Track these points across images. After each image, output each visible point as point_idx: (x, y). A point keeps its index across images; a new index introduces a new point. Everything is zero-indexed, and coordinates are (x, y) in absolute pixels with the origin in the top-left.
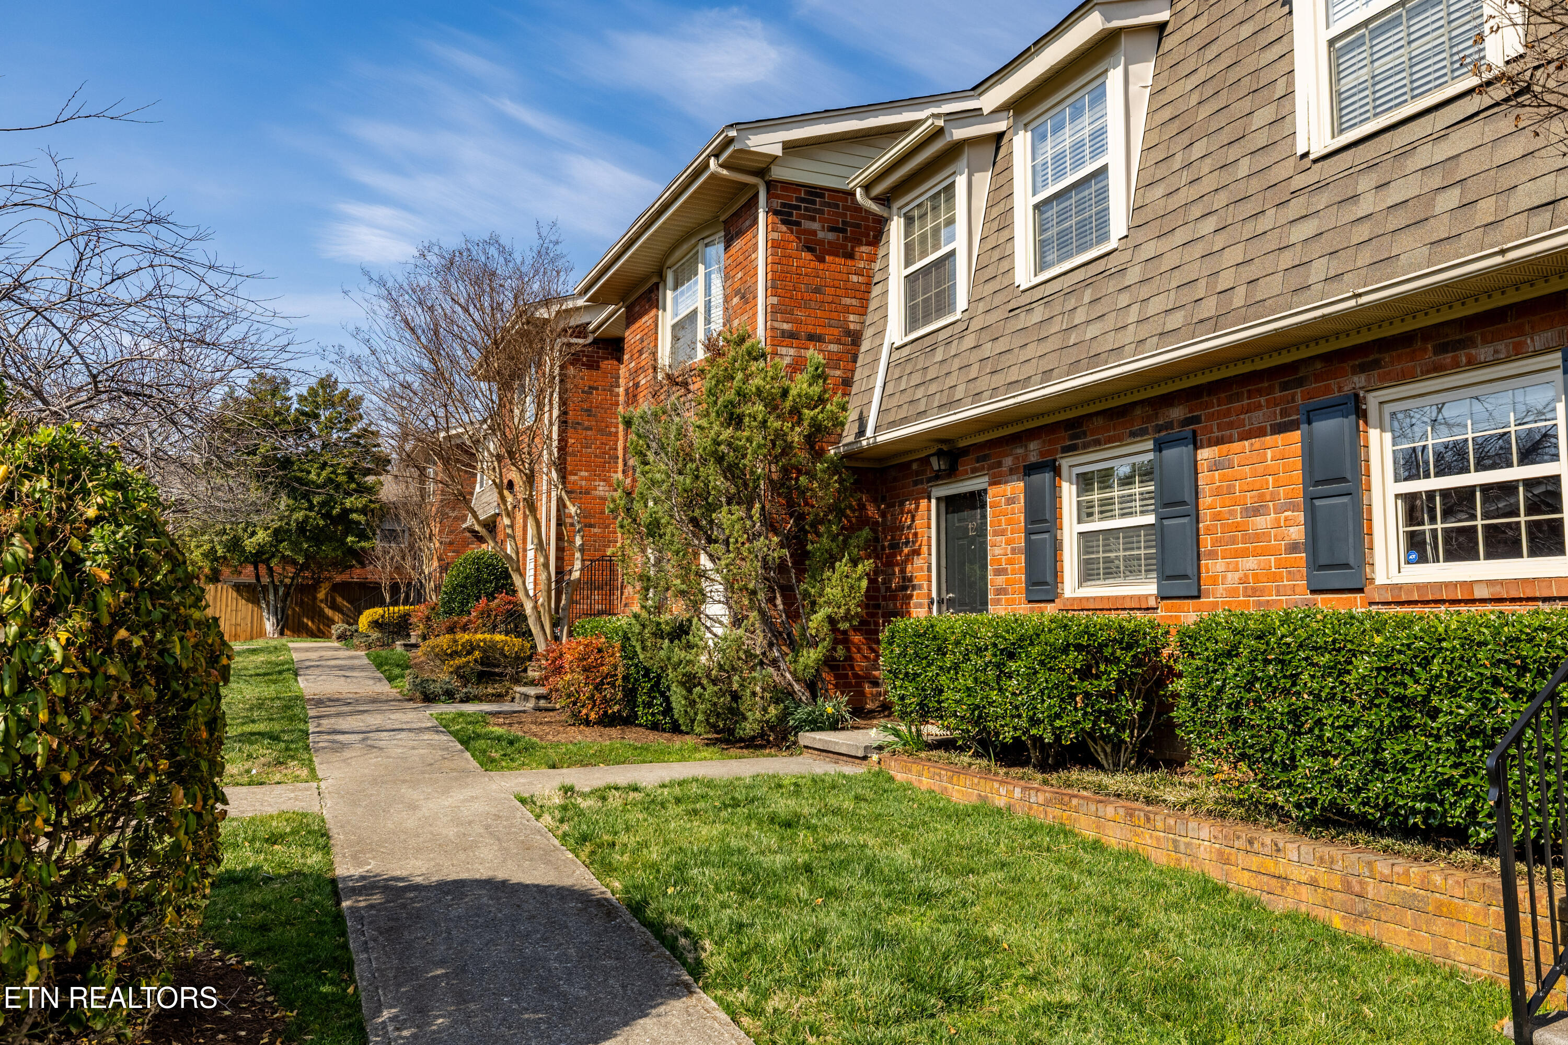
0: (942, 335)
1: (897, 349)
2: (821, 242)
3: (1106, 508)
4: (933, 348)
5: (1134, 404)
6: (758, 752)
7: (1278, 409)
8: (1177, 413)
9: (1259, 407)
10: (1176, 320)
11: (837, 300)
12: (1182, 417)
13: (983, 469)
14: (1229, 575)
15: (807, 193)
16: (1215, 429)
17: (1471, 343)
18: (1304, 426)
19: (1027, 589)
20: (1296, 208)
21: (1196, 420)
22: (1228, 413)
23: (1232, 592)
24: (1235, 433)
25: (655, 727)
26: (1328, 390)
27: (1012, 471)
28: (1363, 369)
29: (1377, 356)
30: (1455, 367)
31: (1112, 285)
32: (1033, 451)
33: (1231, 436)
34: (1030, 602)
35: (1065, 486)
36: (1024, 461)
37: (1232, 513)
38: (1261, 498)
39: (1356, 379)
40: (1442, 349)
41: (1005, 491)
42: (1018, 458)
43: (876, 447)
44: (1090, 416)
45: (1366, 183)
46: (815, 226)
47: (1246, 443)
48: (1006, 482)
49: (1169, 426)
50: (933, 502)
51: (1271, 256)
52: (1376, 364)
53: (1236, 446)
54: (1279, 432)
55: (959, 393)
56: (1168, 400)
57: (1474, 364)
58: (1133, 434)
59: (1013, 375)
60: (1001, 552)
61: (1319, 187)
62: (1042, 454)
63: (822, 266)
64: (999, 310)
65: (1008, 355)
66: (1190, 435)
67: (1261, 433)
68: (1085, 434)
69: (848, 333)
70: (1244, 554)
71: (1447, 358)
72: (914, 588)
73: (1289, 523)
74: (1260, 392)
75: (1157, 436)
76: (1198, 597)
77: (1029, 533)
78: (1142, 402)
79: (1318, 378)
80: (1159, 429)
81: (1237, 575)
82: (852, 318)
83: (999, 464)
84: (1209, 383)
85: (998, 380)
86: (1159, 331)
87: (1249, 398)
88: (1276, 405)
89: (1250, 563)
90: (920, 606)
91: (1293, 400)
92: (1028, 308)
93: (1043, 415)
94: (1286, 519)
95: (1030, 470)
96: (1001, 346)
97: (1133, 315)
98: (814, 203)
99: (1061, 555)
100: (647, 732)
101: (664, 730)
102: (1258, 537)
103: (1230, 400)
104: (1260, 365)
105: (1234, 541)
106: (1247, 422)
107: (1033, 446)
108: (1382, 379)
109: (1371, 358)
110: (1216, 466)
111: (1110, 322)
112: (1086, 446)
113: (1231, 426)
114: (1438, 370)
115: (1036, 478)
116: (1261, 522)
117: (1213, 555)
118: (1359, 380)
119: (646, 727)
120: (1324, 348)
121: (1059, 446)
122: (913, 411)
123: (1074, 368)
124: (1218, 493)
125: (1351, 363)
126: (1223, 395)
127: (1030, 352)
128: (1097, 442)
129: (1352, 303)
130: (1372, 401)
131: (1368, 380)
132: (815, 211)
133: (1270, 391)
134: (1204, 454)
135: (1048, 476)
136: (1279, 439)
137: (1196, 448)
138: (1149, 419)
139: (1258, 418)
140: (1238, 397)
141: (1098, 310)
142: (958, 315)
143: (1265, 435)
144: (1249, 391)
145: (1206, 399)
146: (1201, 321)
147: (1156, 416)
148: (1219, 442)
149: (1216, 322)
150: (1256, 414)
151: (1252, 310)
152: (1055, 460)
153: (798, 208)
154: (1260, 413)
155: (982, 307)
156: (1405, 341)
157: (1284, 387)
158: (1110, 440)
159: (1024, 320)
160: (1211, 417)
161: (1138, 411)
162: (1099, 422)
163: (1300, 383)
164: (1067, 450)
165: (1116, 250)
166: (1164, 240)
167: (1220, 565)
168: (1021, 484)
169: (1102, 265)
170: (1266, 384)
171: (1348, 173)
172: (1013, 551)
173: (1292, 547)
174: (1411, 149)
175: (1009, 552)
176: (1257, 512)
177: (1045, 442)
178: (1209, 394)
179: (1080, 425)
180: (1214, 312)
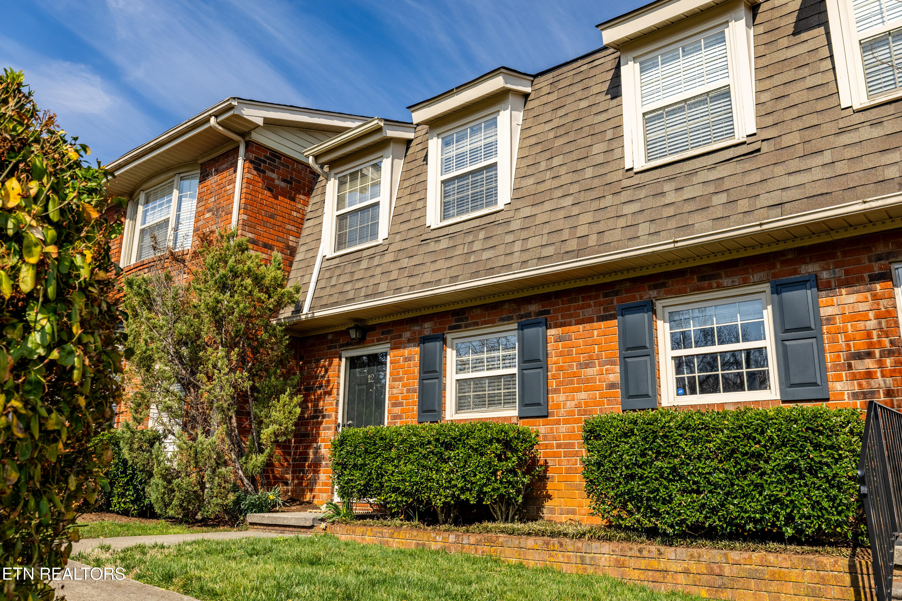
0: (365, 253)
1: (328, 260)
2: (277, 187)
3: (477, 365)
4: (359, 261)
5: (504, 302)
6: (214, 529)
7: (602, 308)
8: (533, 308)
9: (589, 306)
10: (549, 250)
11: (283, 225)
12: (537, 311)
13: (387, 339)
14: (568, 403)
15: (270, 154)
16: (560, 318)
17: (718, 276)
18: (620, 318)
19: (419, 415)
20: (625, 196)
21: (548, 312)
22: (569, 309)
23: (570, 413)
24: (573, 320)
25: (126, 513)
26: (634, 298)
27: (409, 341)
28: (656, 287)
29: (664, 281)
30: (710, 288)
31: (500, 230)
32: (427, 328)
33: (571, 322)
34: (420, 423)
35: (449, 350)
36: (419, 334)
37: (571, 367)
38: (591, 358)
39: (651, 292)
40: (702, 279)
41: (404, 353)
42: (415, 333)
43: (314, 319)
44: (471, 308)
45: (668, 187)
46: (274, 176)
47: (581, 326)
48: (404, 348)
49: (529, 315)
50: (344, 360)
51: (611, 220)
52: (663, 285)
53: (574, 328)
54: (602, 321)
55: (382, 287)
56: (528, 300)
57: (720, 287)
58: (502, 320)
59: (427, 278)
60: (398, 392)
61: (638, 187)
62: (433, 330)
63: (276, 202)
64: (413, 240)
65: (421, 267)
66: (544, 321)
67: (591, 320)
68: (467, 319)
69: (288, 247)
70: (579, 390)
71: (706, 283)
72: (324, 417)
73: (608, 372)
74: (590, 298)
75: (519, 321)
76: (547, 417)
77: (422, 380)
78: (509, 301)
79: (627, 291)
80: (521, 317)
81: (573, 403)
82: (291, 238)
83: (400, 336)
84: (556, 292)
85: (412, 281)
86: (538, 256)
87: (583, 301)
88: (601, 305)
89: (583, 395)
90: (329, 429)
91: (612, 303)
92: (437, 240)
93: (437, 306)
94: (607, 370)
95: (424, 340)
96: (416, 260)
97: (518, 246)
98: (275, 161)
99: (445, 393)
100: (119, 516)
101: (133, 516)
102: (588, 380)
103: (570, 301)
104: (590, 282)
105: (572, 383)
106: (581, 314)
107: (427, 325)
108: (667, 293)
109: (660, 281)
110: (559, 339)
111: (501, 250)
112: (466, 326)
113: (571, 316)
114: (700, 290)
115: (429, 345)
116: (590, 372)
117: (557, 391)
118: (653, 293)
119: (118, 513)
120: (632, 275)
121: (447, 326)
122: (341, 298)
123: (475, 275)
124: (561, 354)
125: (649, 284)
126: (565, 299)
127: (438, 265)
128: (476, 324)
129: (672, 246)
130: (659, 305)
131: (659, 293)
132: (275, 166)
133: (597, 297)
134: (551, 332)
135: (438, 344)
136: (602, 324)
137: (547, 329)
138: (514, 311)
139: (589, 312)
140: (576, 300)
141: (491, 243)
142: (380, 241)
143: (593, 322)
144: (583, 297)
145: (553, 300)
146: (567, 252)
147: (520, 310)
148: (562, 325)
149: (578, 253)
150: (588, 310)
151: (602, 247)
152: (444, 334)
153: (265, 162)
154: (590, 310)
155: (398, 237)
156: (680, 274)
157: (606, 295)
158: (486, 323)
159: (432, 246)
160: (556, 311)
161: (506, 306)
162: (479, 311)
163: (616, 293)
164: (453, 328)
165: (503, 210)
166: (536, 207)
167: (562, 397)
168: (417, 349)
169: (492, 218)
170: (594, 293)
171: (657, 181)
172: (408, 391)
173: (612, 386)
174: (694, 172)
175: (405, 392)
176: (587, 366)
177: (436, 323)
178: (556, 298)
179: (464, 313)
180: (575, 248)
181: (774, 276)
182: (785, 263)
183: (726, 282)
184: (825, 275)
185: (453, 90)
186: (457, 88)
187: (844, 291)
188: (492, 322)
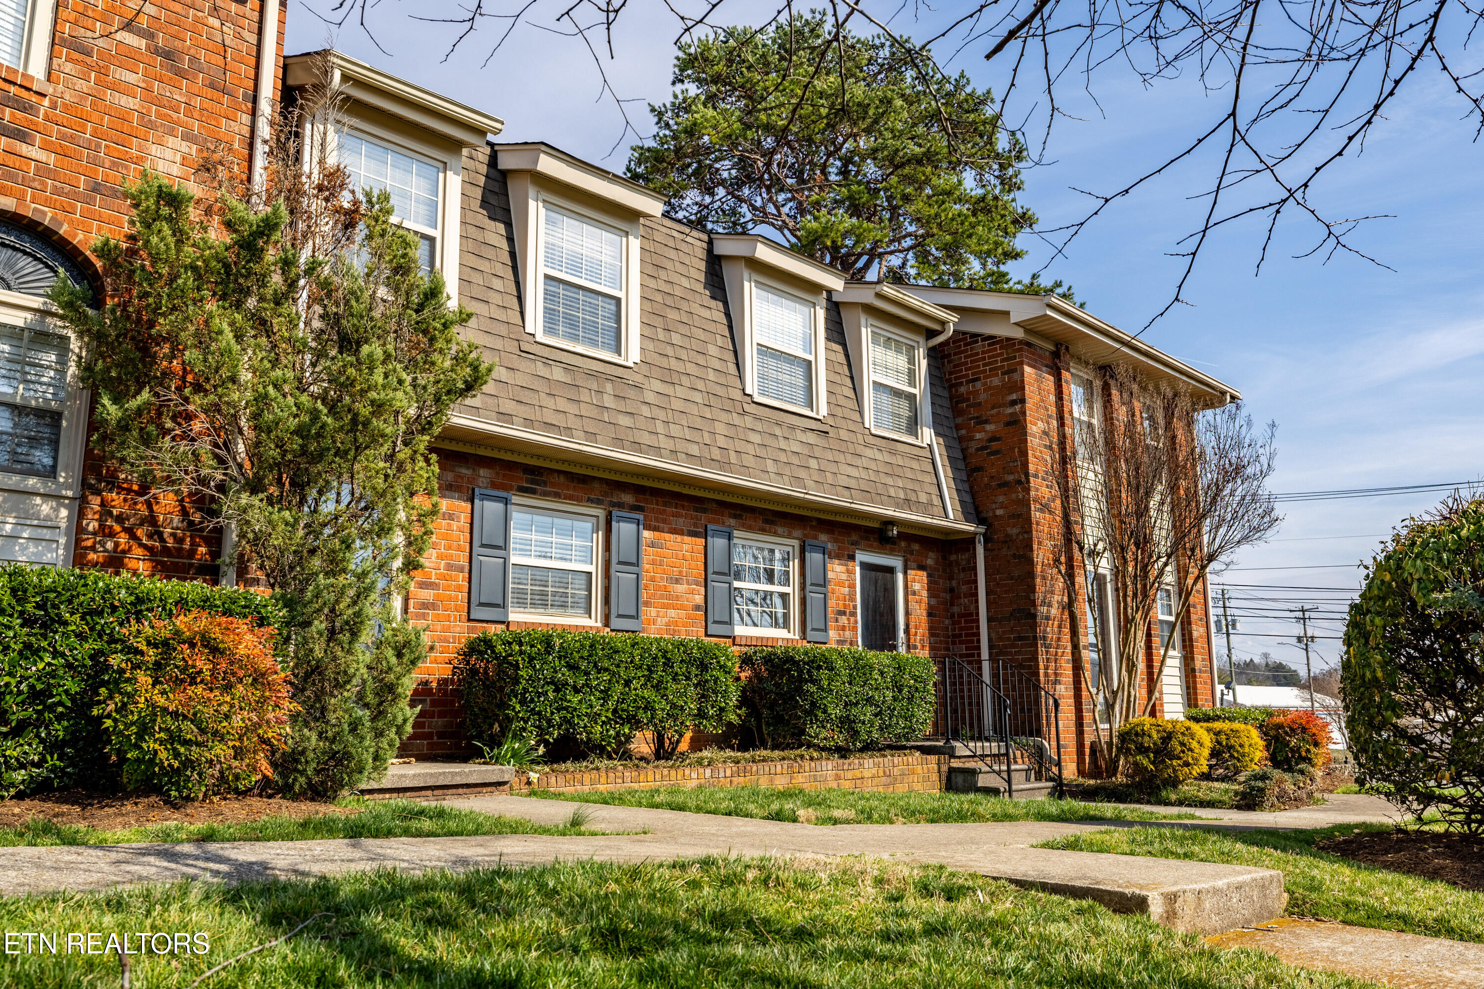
5: (594, 478)
7: (692, 522)
8: (628, 498)
9: (680, 516)
12: (631, 503)
14: (659, 619)
16: (653, 519)
19: (470, 607)
20: (748, 421)
21: (643, 509)
22: (663, 512)
23: (659, 631)
24: (666, 527)
26: (719, 521)
28: (735, 517)
29: (741, 513)
30: (769, 532)
32: (484, 478)
33: (663, 528)
34: (469, 620)
36: (468, 482)
37: (662, 579)
38: (680, 573)
39: (730, 521)
40: (766, 521)
42: (462, 478)
44: (551, 471)
45: (778, 431)
47: (672, 536)
49: (623, 505)
52: (740, 517)
53: (666, 536)
54: (692, 536)
56: (623, 487)
57: (775, 534)
58: (588, 500)
61: (757, 418)
62: (495, 484)
66: (637, 518)
67: (681, 533)
68: (545, 484)
70: (669, 607)
71: (767, 527)
73: (692, 592)
74: (683, 507)
75: (611, 509)
77: (477, 555)
78: (601, 480)
80: (615, 505)
84: (650, 487)
87: (675, 508)
88: (691, 519)
89: (672, 613)
91: (701, 520)
93: (507, 450)
94: (694, 590)
95: (482, 495)
97: (660, 427)
102: (677, 598)
104: (686, 491)
105: (662, 597)
107: (482, 472)
108: (743, 525)
109: (738, 512)
110: (652, 545)
111: (640, 422)
112: (545, 494)
113: (664, 521)
114: (763, 531)
116: (681, 588)
117: (647, 604)
118: (732, 522)
121: (515, 485)
124: (653, 563)
125: (730, 511)
126: (660, 499)
128: (557, 495)
131: (736, 523)
133: (688, 508)
134: (645, 534)
135: (504, 508)
136: (690, 539)
137: (642, 528)
138: (606, 494)
139: (681, 522)
140: (671, 505)
143: (684, 535)
144: (675, 503)
145: (648, 497)
146: (713, 460)
147: (612, 495)
148: (655, 529)
149: (723, 465)
150: (680, 519)
152: (510, 495)
154: (682, 520)
157: (696, 510)
158: (571, 498)
159: (540, 368)
160: (650, 510)
161: (596, 485)
162: (562, 479)
163: (705, 511)
164: (523, 490)
165: (630, 368)
166: (666, 385)
167: (653, 612)
168: (463, 504)
169: (619, 372)
170: (686, 504)
171: (769, 420)
172: (449, 567)
173: (697, 608)
174: (793, 428)
175: (442, 567)
176: (677, 581)
177: (497, 474)
178: (651, 495)
179: (541, 474)
180: (719, 458)
181: (805, 536)
182: (812, 527)
183: (780, 530)
184: (829, 546)
185: (609, 173)
186: (614, 175)
187: (837, 561)
188: (578, 500)
